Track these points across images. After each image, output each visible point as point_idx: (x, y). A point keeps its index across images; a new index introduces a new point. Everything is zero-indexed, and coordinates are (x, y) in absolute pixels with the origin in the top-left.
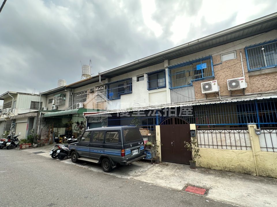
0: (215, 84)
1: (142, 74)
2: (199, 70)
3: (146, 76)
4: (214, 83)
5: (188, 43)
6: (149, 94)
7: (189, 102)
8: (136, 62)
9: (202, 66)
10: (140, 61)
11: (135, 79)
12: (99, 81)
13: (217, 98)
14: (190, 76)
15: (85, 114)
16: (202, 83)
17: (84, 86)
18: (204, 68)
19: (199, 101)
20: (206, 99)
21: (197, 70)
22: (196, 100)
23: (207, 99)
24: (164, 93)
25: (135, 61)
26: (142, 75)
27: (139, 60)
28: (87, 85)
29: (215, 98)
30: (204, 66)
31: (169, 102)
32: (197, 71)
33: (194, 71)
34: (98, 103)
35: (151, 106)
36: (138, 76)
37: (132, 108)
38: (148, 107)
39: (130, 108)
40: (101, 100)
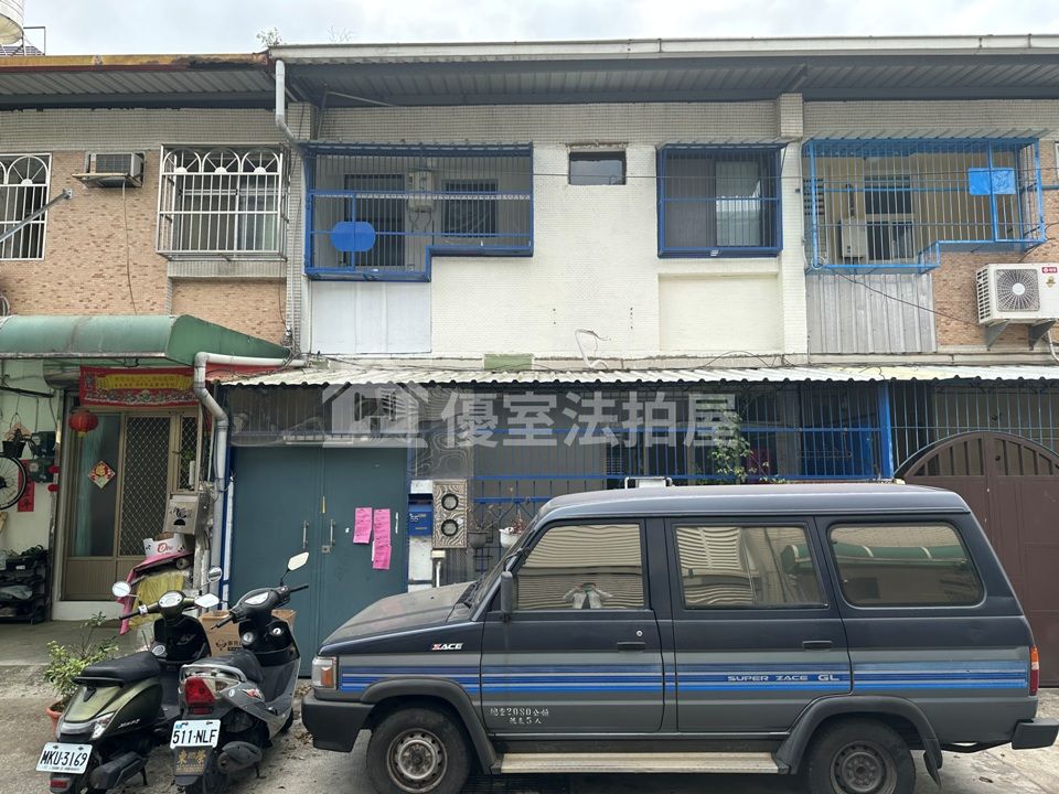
0: (1051, 282)
1: (618, 139)
2: (978, 197)
4: (1047, 276)
5: (980, 38)
6: (661, 278)
7: (904, 354)
9: (995, 182)
13: (1037, 349)
15: (213, 367)
16: (993, 268)
18: (1002, 191)
19: (952, 355)
20: (983, 349)
21: (971, 192)
22: (942, 349)
23: (993, 350)
25: (630, 42)
26: (613, 149)
27: (660, 41)
29: (1027, 349)
30: (1004, 182)
32: (971, 197)
34: (175, 281)
35: (672, 358)
36: (581, 144)
37: (531, 355)
38: (650, 358)
39: (514, 353)
40: (225, 265)
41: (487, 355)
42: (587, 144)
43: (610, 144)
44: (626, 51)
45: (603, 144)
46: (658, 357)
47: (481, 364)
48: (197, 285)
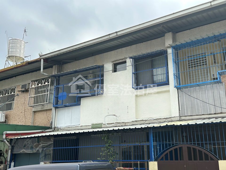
1: (123, 57)
3: (129, 62)
5: (211, 2)
6: (136, 96)
7: (215, 114)
8: (111, 36)
10: (118, 33)
11: (108, 67)
12: (40, 70)
14: (215, 62)
15: (7, 135)
17: (9, 79)
24: (165, 95)
25: (109, 35)
26: (123, 60)
27: (116, 32)
28: (15, 76)
31: (175, 113)
33: (224, 53)
34: (35, 112)
35: (139, 121)
36: (115, 61)
37: (102, 123)
38: (133, 122)
39: (98, 123)
40: (42, 107)
41: (92, 124)
42: (117, 61)
43: (122, 59)
44: (109, 37)
45: (120, 60)
46: (135, 121)
47: (91, 127)
48: (39, 112)
